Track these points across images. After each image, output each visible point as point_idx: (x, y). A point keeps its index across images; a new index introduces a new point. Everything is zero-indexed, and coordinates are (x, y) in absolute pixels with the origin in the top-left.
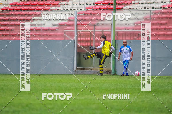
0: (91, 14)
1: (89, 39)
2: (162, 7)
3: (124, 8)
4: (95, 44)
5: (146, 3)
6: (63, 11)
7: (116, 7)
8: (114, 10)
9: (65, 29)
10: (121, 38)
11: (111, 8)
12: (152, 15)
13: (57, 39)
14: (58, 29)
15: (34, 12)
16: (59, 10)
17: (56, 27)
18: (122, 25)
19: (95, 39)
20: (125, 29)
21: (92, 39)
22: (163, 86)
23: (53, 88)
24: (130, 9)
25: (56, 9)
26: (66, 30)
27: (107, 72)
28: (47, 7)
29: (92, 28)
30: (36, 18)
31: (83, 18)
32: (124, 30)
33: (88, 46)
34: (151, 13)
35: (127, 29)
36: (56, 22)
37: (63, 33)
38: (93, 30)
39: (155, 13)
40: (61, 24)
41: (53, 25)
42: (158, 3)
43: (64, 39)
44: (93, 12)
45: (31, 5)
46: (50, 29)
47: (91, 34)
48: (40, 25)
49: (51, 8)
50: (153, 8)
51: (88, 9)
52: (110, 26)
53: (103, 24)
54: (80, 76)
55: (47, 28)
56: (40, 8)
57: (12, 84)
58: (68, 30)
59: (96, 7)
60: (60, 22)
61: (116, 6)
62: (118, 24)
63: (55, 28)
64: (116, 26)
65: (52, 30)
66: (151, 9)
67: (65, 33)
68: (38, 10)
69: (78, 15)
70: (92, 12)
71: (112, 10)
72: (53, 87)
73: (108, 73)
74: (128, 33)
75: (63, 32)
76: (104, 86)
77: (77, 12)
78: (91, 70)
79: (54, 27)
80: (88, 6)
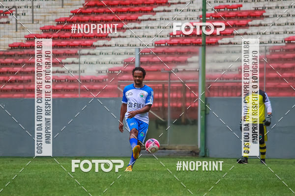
0: (164, 53)
1: (161, 95)
2: (285, 41)
3: (220, 41)
4: (171, 105)
5: (258, 34)
6: (116, 48)
7: (207, 41)
8: (203, 45)
9: (119, 78)
10: (216, 94)
11: (199, 42)
12: (268, 53)
13: (106, 96)
14: (107, 80)
15: (66, 50)
16: (108, 46)
17: (104, 75)
18: (217, 71)
19: (171, 95)
20: (222, 78)
21: (166, 95)
22: (289, 176)
23: (100, 181)
24: (230, 43)
25: (104, 45)
26: (121, 80)
27: (191, 152)
28: (88, 42)
29: (166, 76)
30: (69, 60)
31: (150, 59)
32: (220, 80)
33: (158, 108)
34: (266, 51)
35: (226, 79)
36: (104, 68)
37: (116, 86)
38: (167, 80)
39: (273, 51)
40: (111, 71)
41: (99, 73)
42: (278, 33)
43: (117, 95)
44: (168, 49)
45: (61, 38)
46: (94, 78)
47: (163, 86)
48: (76, 72)
49: (95, 44)
50: (270, 42)
51: (158, 44)
52: (197, 73)
53: (184, 70)
54: (146, 159)
55: (89, 78)
56: (76, 42)
57: (30, 174)
58: (124, 80)
59: (172, 40)
60: (111, 66)
61: (206, 39)
62: (210, 70)
63: (102, 78)
64: (207, 74)
65: (97, 81)
66: (266, 43)
67: (119, 86)
68: (72, 46)
69: (142, 54)
70: (165, 49)
71: (200, 46)
72: (101, 179)
73: (194, 154)
74: (227, 84)
75: (116, 84)
76: (189, 177)
77: (139, 49)
78: (164, 149)
79: (101, 76)
80: (158, 39)
